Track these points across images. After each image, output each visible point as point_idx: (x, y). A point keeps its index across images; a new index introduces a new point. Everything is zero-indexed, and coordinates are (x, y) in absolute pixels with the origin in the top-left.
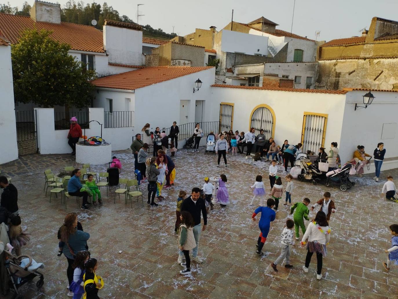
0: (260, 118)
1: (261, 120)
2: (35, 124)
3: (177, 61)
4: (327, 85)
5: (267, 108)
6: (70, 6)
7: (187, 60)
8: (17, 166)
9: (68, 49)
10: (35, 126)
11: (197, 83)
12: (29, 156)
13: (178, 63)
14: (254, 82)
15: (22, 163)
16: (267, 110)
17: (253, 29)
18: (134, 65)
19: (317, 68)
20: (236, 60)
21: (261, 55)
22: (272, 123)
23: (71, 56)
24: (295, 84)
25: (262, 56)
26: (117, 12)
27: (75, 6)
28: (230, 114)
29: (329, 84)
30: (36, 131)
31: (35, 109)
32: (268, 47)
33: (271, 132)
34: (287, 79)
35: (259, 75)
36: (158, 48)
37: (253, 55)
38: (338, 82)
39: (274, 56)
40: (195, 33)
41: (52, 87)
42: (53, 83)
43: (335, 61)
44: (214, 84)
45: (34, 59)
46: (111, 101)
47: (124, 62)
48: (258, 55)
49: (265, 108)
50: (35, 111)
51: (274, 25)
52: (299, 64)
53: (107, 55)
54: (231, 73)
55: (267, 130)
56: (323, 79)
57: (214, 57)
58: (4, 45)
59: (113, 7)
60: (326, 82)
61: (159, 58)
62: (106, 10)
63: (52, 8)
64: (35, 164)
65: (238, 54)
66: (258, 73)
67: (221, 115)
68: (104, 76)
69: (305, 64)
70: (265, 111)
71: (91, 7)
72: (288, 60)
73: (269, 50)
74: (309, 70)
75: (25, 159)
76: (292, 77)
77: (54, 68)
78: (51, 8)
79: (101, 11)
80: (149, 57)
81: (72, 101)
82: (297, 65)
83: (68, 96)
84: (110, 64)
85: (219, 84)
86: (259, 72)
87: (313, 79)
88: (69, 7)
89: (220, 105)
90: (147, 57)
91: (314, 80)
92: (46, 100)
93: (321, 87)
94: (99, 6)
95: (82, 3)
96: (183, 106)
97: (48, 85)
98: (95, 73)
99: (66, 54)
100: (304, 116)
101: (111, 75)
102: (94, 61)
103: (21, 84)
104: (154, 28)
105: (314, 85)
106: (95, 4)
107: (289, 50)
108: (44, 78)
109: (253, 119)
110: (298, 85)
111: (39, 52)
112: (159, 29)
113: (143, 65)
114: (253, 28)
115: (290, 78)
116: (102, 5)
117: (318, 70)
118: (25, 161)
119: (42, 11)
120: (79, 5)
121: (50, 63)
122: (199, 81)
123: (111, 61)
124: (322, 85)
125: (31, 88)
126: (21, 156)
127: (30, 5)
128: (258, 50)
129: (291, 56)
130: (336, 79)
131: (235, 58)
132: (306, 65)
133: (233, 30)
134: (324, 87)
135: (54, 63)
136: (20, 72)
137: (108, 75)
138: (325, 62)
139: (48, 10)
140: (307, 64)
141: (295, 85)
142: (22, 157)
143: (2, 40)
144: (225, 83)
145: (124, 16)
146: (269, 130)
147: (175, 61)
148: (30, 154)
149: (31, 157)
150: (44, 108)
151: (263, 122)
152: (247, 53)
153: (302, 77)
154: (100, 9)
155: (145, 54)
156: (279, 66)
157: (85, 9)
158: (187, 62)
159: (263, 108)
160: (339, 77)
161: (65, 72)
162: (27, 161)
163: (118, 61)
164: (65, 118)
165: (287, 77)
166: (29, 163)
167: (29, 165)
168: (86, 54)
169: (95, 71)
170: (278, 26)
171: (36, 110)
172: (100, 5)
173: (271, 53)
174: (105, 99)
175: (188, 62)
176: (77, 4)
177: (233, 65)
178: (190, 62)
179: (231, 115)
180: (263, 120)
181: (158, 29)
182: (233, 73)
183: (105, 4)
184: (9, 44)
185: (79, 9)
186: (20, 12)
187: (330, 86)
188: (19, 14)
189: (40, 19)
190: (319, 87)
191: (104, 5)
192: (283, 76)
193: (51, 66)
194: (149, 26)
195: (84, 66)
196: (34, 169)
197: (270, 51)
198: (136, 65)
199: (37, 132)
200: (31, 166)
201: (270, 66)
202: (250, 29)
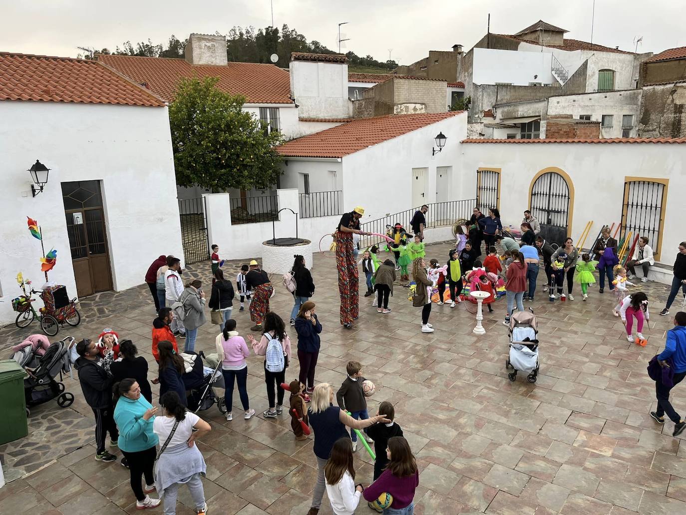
0: (546, 190)
1: (548, 193)
2: (205, 217)
3: (403, 106)
4: (660, 127)
5: (558, 174)
6: (235, 35)
7: (419, 103)
8: (185, 279)
9: (242, 104)
10: (205, 220)
11: (438, 140)
12: (199, 264)
13: (404, 110)
14: (530, 130)
15: (191, 275)
16: (559, 177)
17: (525, 43)
18: (336, 118)
19: (640, 100)
20: (498, 97)
21: (540, 84)
22: (569, 198)
23: (247, 113)
24: (602, 128)
25: (543, 85)
26: (303, 37)
27: (241, 34)
28: (495, 185)
29: (663, 126)
30: (206, 227)
31: (203, 196)
32: (552, 70)
33: (568, 213)
34: (588, 121)
35: (538, 118)
36: (372, 89)
37: (527, 85)
38: (680, 121)
39: (562, 84)
40: (427, 58)
41: (223, 161)
42: (225, 154)
43: (672, 85)
44: (465, 138)
45: (197, 122)
46: (306, 176)
47: (321, 116)
48: (535, 85)
49: (555, 173)
50: (203, 199)
51: (561, 32)
52: (608, 94)
53: (297, 106)
54: (491, 119)
55: (559, 210)
56: (653, 117)
57: (460, 94)
58: (159, 106)
59: (296, 30)
60: (657, 123)
61: (374, 104)
62: (286, 36)
63: (215, 43)
64: (208, 275)
65: (502, 85)
66: (537, 114)
67: (479, 188)
68: (294, 139)
69: (619, 93)
70: (555, 179)
71: (264, 34)
72: (589, 89)
73: (554, 74)
74: (627, 104)
75: (194, 269)
76: (596, 117)
77: (225, 133)
78: (212, 43)
79: (280, 37)
80: (358, 104)
81: (252, 181)
82: (606, 97)
83: (246, 173)
84: (302, 120)
85: (475, 138)
86: (538, 112)
87: (634, 118)
88: (233, 37)
89: (478, 172)
90: (355, 104)
91: (637, 121)
92: (216, 181)
93: (648, 131)
94: (276, 31)
95: (251, 29)
96: (417, 178)
97: (218, 158)
98: (281, 136)
99: (240, 111)
100: (626, 183)
101: (304, 137)
102: (278, 117)
103: (181, 159)
104: (360, 56)
105: (637, 129)
106: (270, 29)
107: (589, 72)
108: (213, 148)
109: (534, 192)
110: (607, 130)
111: (203, 111)
112: (368, 57)
113: (349, 118)
114: (525, 41)
115: (593, 119)
116: (280, 30)
117: (642, 103)
118: (194, 271)
119: (200, 48)
120: (248, 32)
121: (219, 125)
122: (441, 136)
123: (302, 116)
124: (651, 128)
125: (196, 165)
126: (189, 264)
127: (178, 39)
128: (536, 77)
129: (592, 82)
130: (675, 116)
131: (497, 92)
132: (620, 95)
133: (490, 47)
134: (654, 130)
135: (225, 126)
136: (178, 143)
137: (299, 136)
138: (654, 88)
139: (209, 46)
140: (622, 93)
141: (603, 131)
142: (190, 266)
143: (156, 98)
144: (483, 135)
145: (313, 42)
146: (562, 210)
147: (399, 106)
148: (200, 262)
149: (201, 266)
150: (213, 193)
151: (551, 196)
152: (516, 83)
153: (614, 117)
154: (278, 35)
155: (353, 100)
156: (574, 101)
157: (256, 38)
158: (418, 106)
159: (551, 173)
160: (681, 112)
161: (240, 138)
162: (197, 271)
163: (313, 115)
164: (240, 205)
165: (588, 117)
166: (200, 274)
167: (199, 277)
168: (267, 108)
169: (280, 133)
170: (567, 33)
171: (205, 197)
172: (278, 29)
173: (558, 79)
174: (298, 175)
175: (421, 107)
176: (244, 32)
177: (494, 104)
178: (424, 106)
179: (496, 188)
180: (551, 194)
181: (365, 57)
182: (495, 118)
183: (285, 27)
184: (166, 103)
185: (248, 39)
186: (166, 51)
187: (664, 128)
188: (164, 54)
189: (199, 61)
190: (645, 132)
191: (283, 29)
192: (581, 117)
193: (222, 130)
194: (352, 53)
195: (264, 127)
196: (207, 283)
197: (556, 76)
198: (339, 117)
199: (207, 229)
200: (203, 278)
201: (558, 103)
202: (519, 43)
